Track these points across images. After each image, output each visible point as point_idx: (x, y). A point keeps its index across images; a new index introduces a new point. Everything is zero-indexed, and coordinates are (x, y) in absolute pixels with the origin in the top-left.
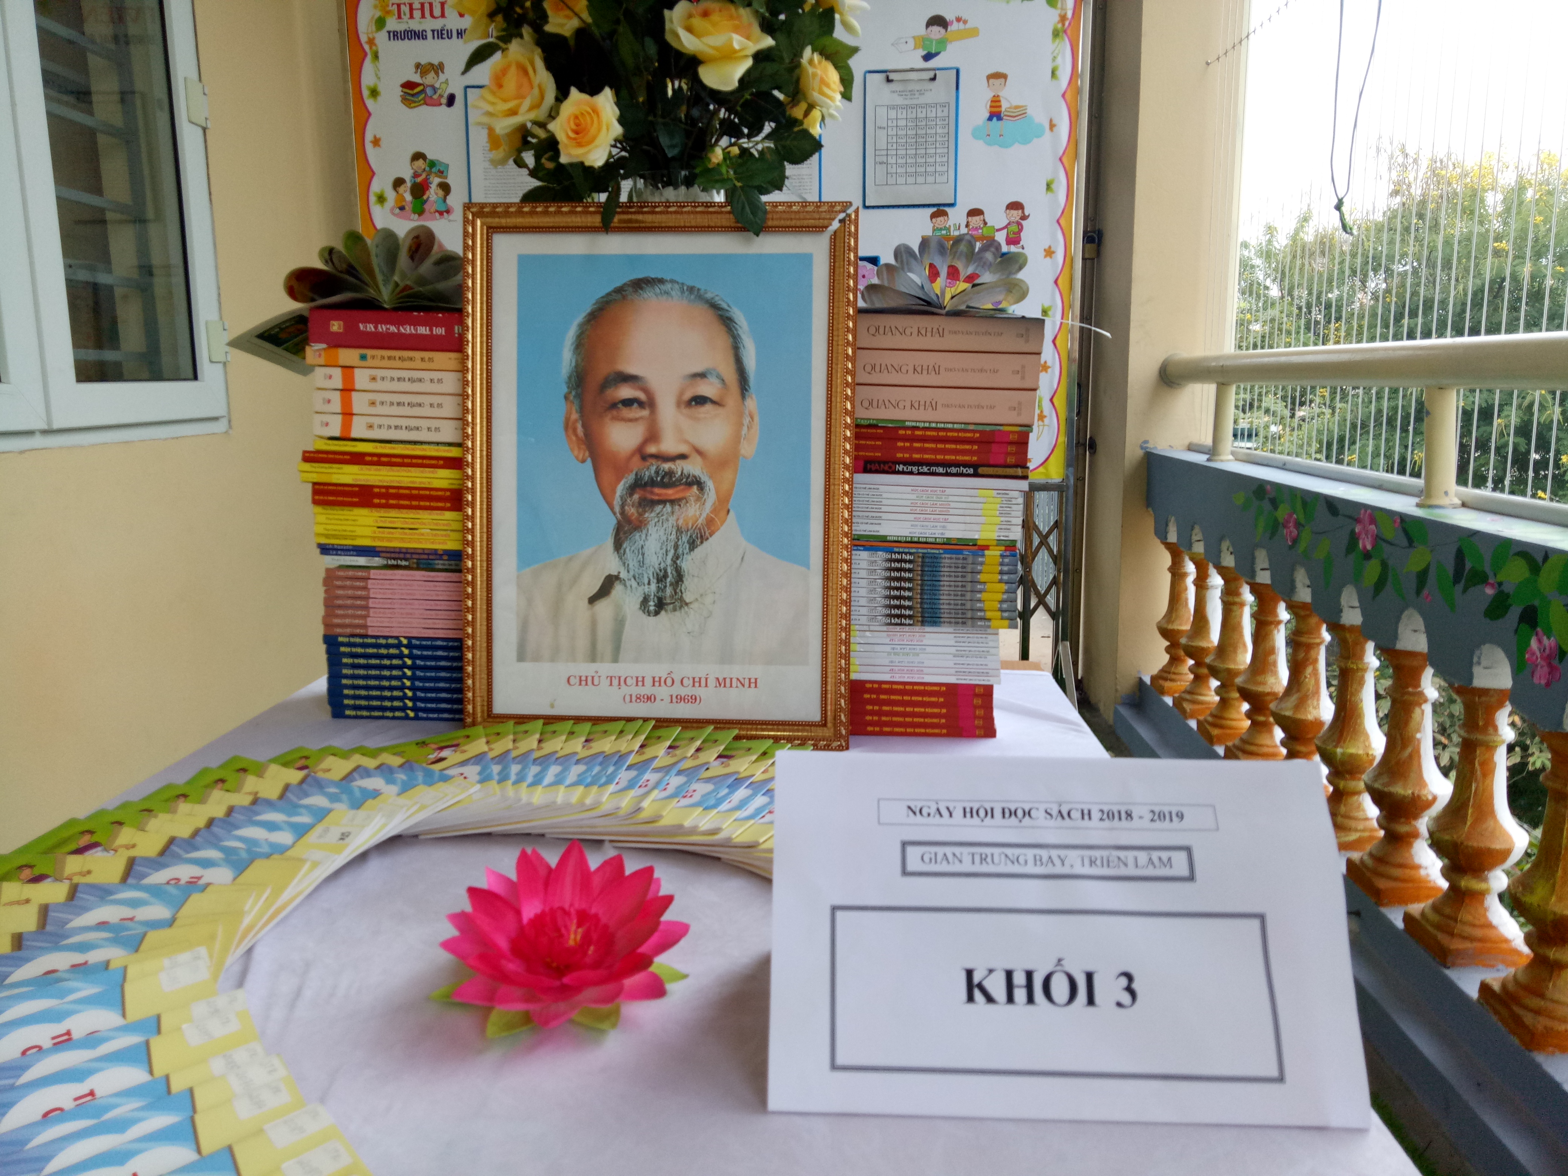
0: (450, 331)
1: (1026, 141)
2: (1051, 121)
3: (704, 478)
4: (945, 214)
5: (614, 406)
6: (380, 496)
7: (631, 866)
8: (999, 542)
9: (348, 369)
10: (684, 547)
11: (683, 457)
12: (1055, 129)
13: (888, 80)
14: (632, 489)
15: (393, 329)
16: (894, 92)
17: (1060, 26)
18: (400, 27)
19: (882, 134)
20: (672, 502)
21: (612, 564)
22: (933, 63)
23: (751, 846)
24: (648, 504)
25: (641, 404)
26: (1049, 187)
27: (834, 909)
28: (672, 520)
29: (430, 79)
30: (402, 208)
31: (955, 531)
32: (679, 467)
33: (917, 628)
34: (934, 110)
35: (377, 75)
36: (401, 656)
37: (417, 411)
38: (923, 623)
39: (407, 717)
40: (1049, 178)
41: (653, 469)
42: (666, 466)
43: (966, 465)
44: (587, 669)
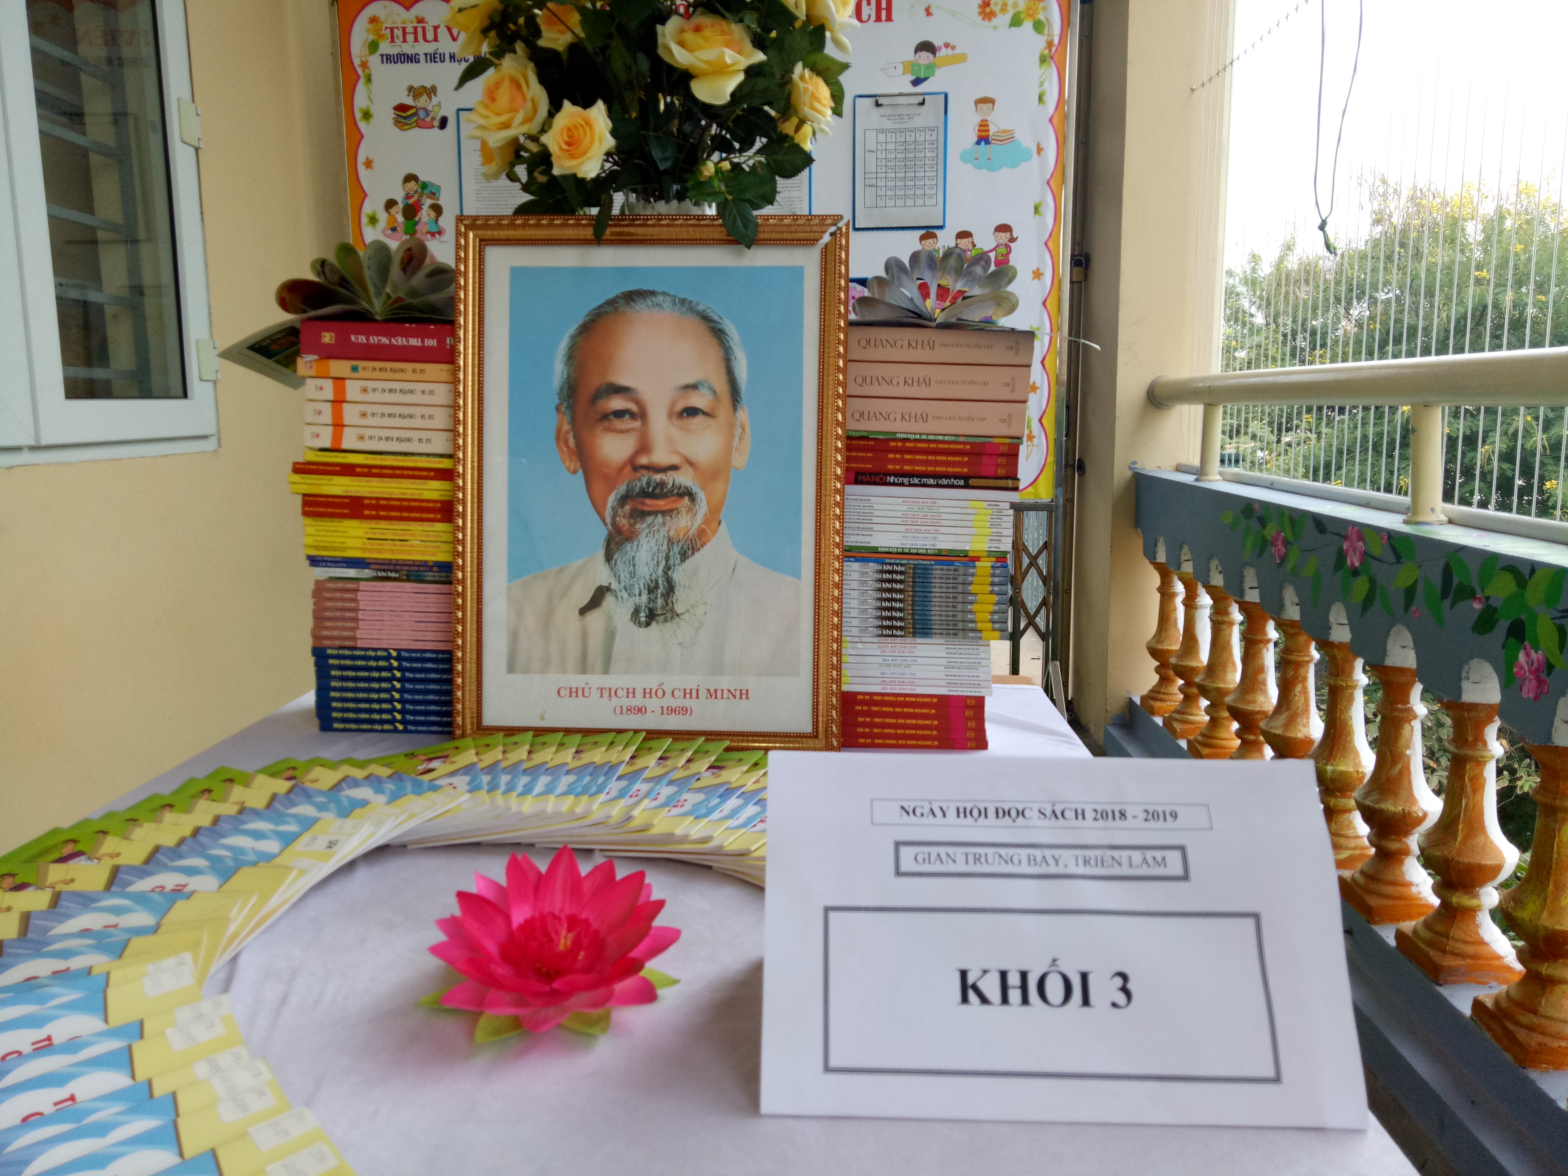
0: (442, 342)
1: (1014, 165)
2: (1038, 145)
3: (696, 489)
4: (934, 236)
5: (605, 417)
6: (370, 507)
7: (622, 872)
8: (990, 554)
9: (339, 381)
10: (675, 558)
11: (674, 468)
12: (1042, 153)
13: (878, 105)
14: (624, 500)
15: (385, 340)
16: (883, 116)
17: (1046, 52)
18: (393, 50)
19: (871, 157)
20: (664, 513)
21: (602, 575)
22: (921, 88)
23: (743, 854)
24: (639, 514)
25: (633, 416)
26: (1036, 209)
27: (827, 910)
28: (663, 531)
29: (422, 102)
30: (394, 229)
31: (946, 543)
32: (669, 478)
33: (908, 640)
34: (923, 134)
35: (369, 98)
36: (390, 669)
37: (407, 423)
38: (914, 634)
39: (396, 730)
40: (1037, 201)
41: (644, 480)
42: (658, 477)
43: (956, 476)
44: (577, 680)
